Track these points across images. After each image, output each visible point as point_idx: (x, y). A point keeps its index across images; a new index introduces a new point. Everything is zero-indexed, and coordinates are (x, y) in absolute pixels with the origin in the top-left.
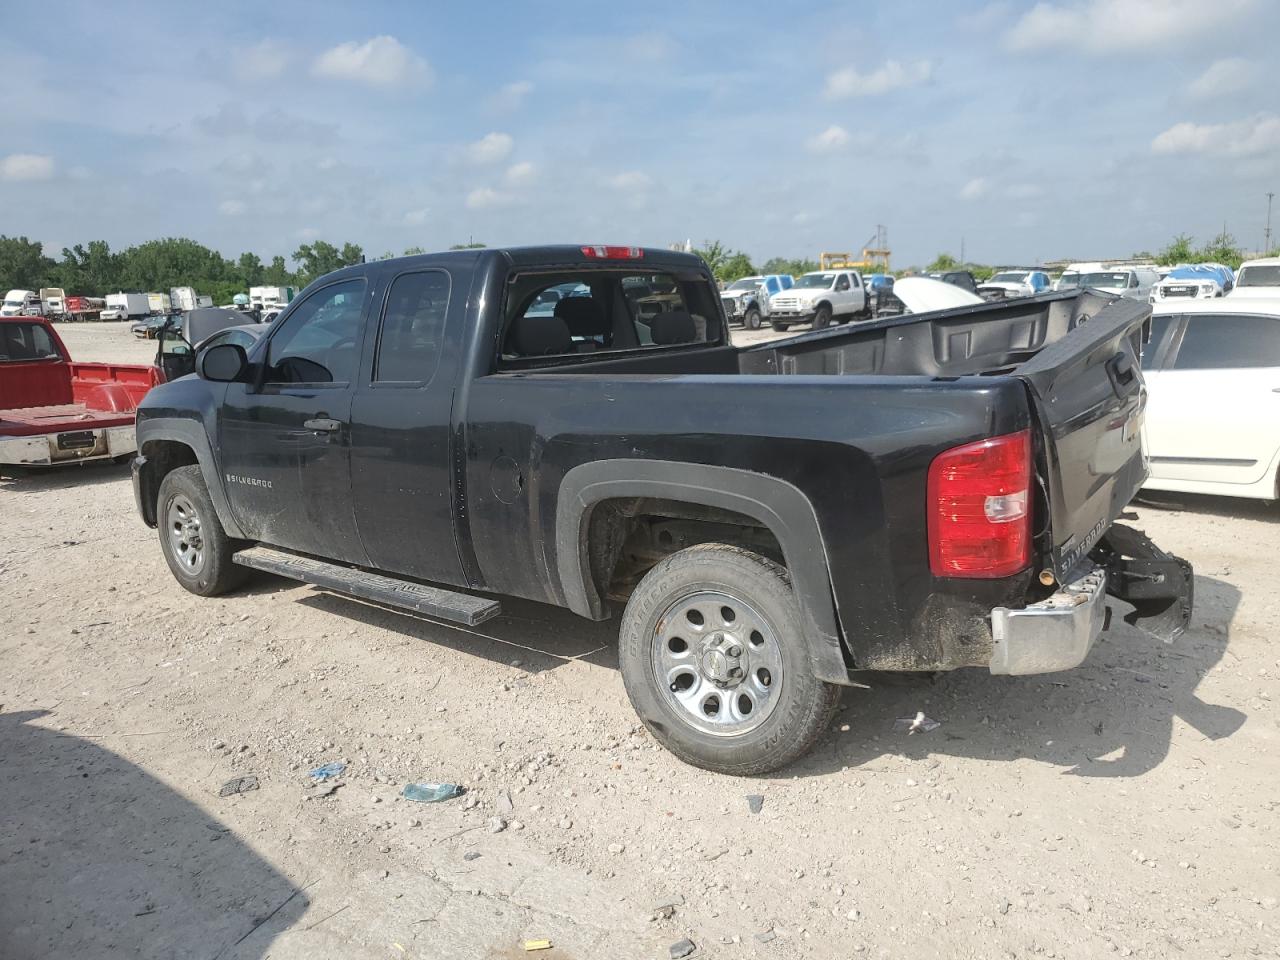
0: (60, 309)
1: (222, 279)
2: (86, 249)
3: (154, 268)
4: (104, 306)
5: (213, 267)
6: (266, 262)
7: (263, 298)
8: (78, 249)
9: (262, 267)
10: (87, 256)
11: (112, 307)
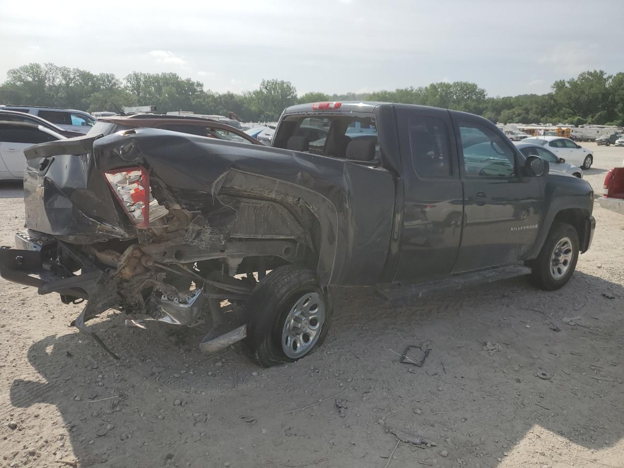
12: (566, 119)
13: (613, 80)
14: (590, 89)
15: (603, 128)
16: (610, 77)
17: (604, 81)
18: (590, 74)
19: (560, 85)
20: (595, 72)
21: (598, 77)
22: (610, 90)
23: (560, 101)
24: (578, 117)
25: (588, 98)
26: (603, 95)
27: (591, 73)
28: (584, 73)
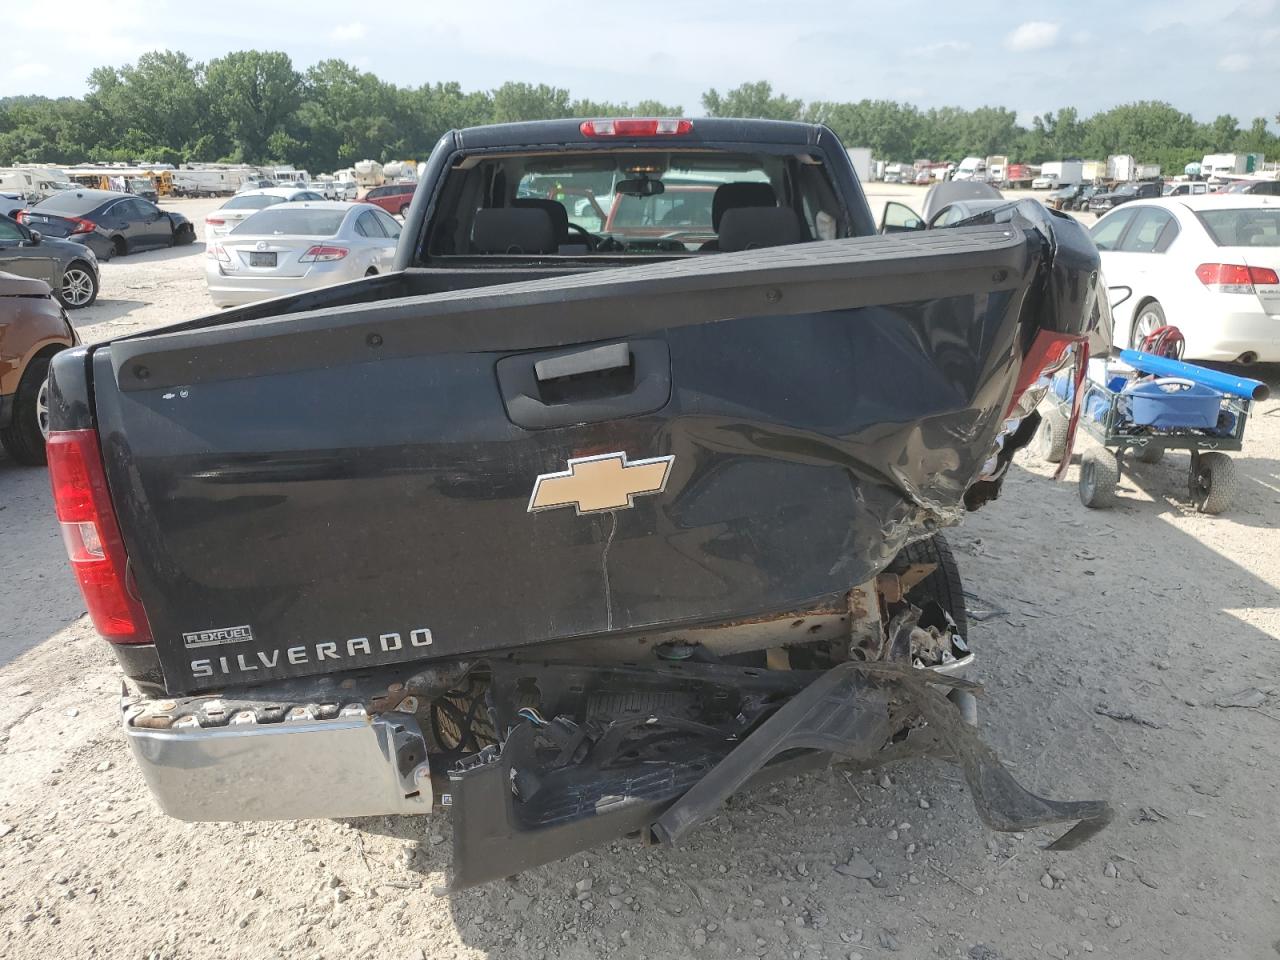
0: (1001, 176)
1: (1187, 146)
2: (1055, 117)
3: (1117, 135)
4: (1038, 173)
5: (1180, 132)
6: (1245, 125)
7: (1214, 168)
8: (1048, 117)
9: (1239, 131)
10: (1055, 124)
11: (1046, 176)
12: (142, 152)
13: (206, 74)
14: (170, 91)
15: (226, 168)
16: (200, 67)
17: (189, 74)
18: (160, 57)
19: (105, 79)
20: (170, 54)
21: (176, 65)
22: (207, 95)
23: (117, 114)
24: (164, 149)
25: (172, 109)
26: (198, 102)
27: (161, 55)
28: (148, 55)
